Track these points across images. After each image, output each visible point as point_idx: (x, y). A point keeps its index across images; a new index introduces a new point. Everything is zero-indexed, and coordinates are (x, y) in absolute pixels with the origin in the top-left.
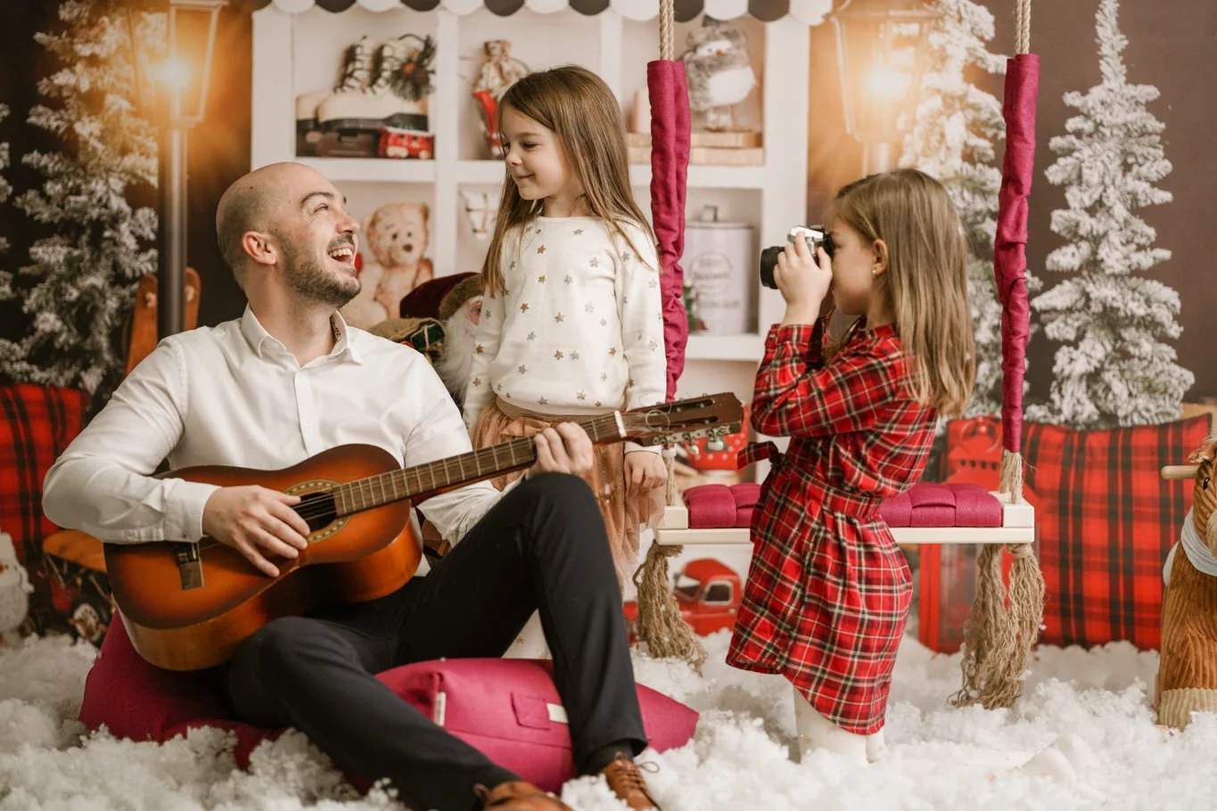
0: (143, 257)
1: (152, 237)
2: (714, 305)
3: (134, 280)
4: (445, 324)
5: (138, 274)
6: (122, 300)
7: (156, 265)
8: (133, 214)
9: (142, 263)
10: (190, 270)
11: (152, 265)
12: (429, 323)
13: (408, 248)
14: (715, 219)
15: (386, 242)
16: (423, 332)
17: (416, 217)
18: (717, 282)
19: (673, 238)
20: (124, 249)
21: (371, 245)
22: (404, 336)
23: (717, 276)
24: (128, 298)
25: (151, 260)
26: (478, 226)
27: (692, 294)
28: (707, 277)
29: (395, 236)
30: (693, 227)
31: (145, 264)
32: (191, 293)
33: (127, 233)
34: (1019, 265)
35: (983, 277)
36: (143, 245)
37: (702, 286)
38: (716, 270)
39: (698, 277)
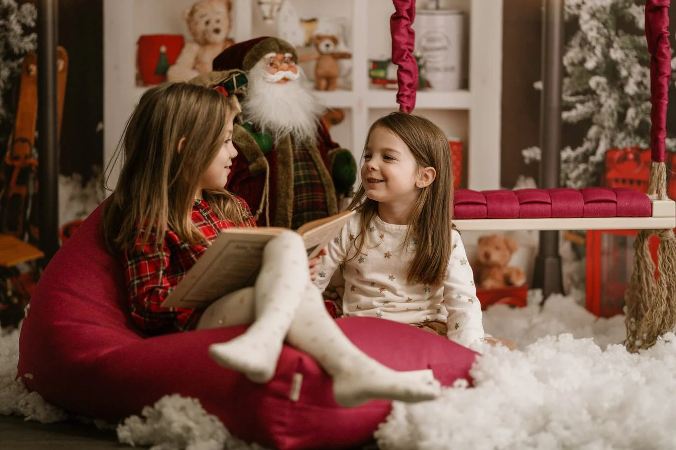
0: (27, 39)
1: (33, 24)
2: (437, 70)
3: (20, 56)
4: (248, 73)
5: (23, 51)
6: (12, 70)
7: (36, 44)
8: (19, 8)
9: (26, 43)
10: (60, 49)
11: (34, 44)
12: (236, 73)
13: (217, 31)
14: (438, 8)
15: (201, 27)
16: (232, 79)
17: (222, 9)
18: (438, 53)
19: (407, 6)
20: (12, 34)
21: (190, 29)
22: (218, 83)
23: (439, 49)
24: (16, 68)
25: (32, 41)
26: (267, 14)
27: (421, 62)
28: (432, 50)
29: (207, 23)
30: (420, 14)
31: (28, 44)
32: (61, 65)
33: (15, 22)
34: (663, 23)
35: (630, 46)
36: (27, 30)
37: (429, 56)
38: (438, 44)
39: (425, 49)
